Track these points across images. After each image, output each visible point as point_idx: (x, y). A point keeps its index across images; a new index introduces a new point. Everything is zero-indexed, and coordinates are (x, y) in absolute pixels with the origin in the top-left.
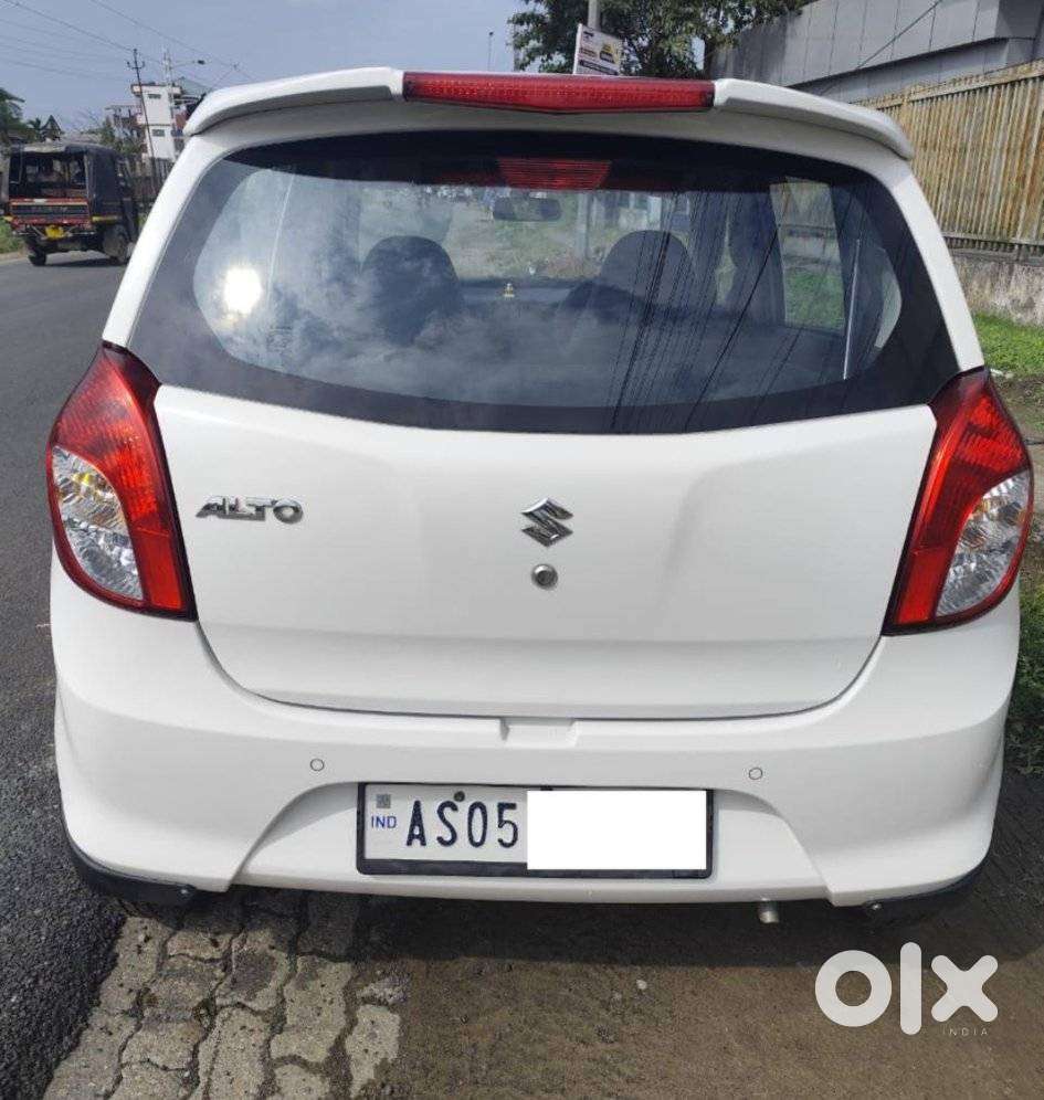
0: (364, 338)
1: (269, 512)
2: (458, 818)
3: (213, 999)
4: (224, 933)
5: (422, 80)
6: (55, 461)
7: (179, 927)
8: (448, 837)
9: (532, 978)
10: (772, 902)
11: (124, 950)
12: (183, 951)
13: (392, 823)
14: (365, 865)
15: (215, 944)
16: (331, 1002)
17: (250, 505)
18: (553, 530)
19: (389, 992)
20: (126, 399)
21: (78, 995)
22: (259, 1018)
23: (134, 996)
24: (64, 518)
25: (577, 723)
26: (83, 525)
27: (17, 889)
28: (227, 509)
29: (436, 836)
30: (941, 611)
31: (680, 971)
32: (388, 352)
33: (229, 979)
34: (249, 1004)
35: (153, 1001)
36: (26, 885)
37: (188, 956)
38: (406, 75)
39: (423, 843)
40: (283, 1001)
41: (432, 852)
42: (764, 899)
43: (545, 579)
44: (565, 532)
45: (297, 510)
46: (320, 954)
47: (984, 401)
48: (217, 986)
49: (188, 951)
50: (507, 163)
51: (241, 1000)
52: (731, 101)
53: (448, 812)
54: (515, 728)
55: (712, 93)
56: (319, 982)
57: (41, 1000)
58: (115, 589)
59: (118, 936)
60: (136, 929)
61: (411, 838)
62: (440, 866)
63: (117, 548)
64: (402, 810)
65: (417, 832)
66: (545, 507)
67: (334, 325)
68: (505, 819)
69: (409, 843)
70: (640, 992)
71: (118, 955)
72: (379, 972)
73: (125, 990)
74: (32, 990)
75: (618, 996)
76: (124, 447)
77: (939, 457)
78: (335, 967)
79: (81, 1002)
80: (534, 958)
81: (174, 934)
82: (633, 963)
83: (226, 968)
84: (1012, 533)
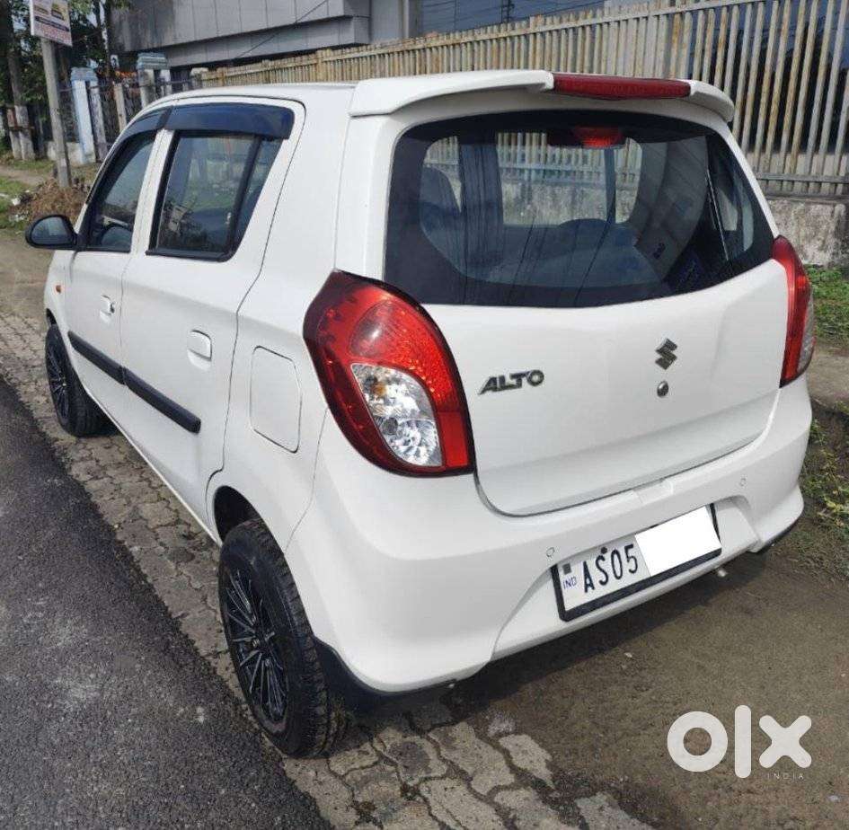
2: (606, 565)
3: (406, 784)
8: (604, 579)
10: (723, 565)
12: (349, 768)
14: (566, 615)
23: (353, 810)
25: (666, 480)
29: (598, 581)
33: (400, 768)
34: (432, 774)
35: (370, 806)
37: (356, 769)
39: (593, 588)
40: (451, 762)
41: (599, 592)
43: (664, 391)
44: (674, 358)
46: (439, 725)
51: (423, 775)
52: (697, 94)
53: (601, 562)
56: (458, 741)
61: (587, 586)
62: (606, 599)
64: (577, 570)
66: (666, 344)
68: (630, 555)
69: (586, 591)
73: (342, 809)
83: (391, 763)
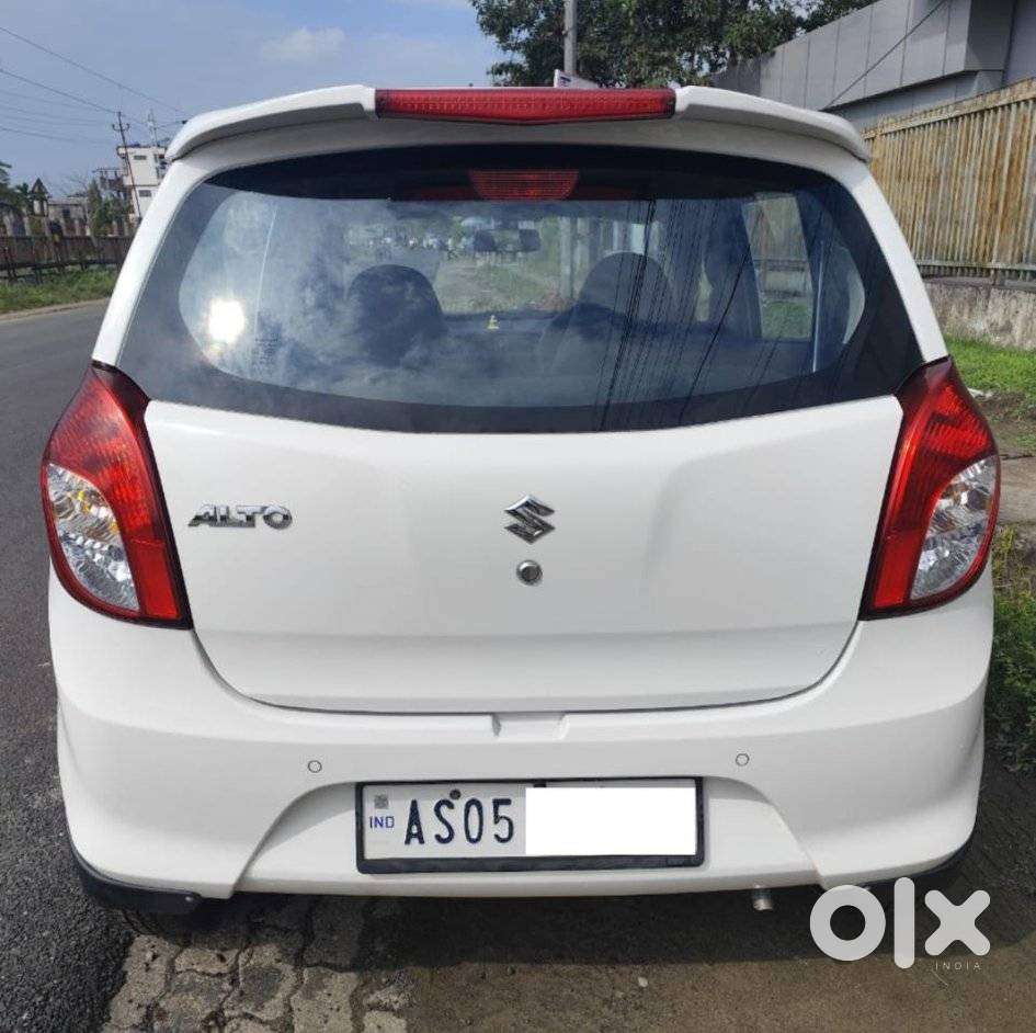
0: (350, 361)
1: (259, 520)
2: (455, 816)
3: (222, 1010)
4: (232, 948)
5: (393, 96)
6: (50, 481)
7: (187, 944)
8: (445, 835)
9: (534, 980)
10: (766, 889)
11: (133, 968)
12: (190, 967)
13: (390, 824)
14: (365, 866)
15: (222, 959)
16: (338, 1010)
17: (240, 513)
18: (537, 528)
19: (395, 998)
20: (117, 416)
21: (88, 1011)
22: (268, 1027)
23: (143, 1011)
24: (60, 533)
25: (567, 717)
26: (79, 541)
27: (25, 913)
28: (219, 518)
29: (434, 833)
30: (914, 595)
31: (680, 968)
32: (373, 375)
33: (237, 992)
34: (257, 1015)
35: (162, 1015)
36: (34, 909)
37: (195, 971)
38: (377, 92)
39: (422, 841)
40: (291, 1010)
41: (431, 850)
42: (758, 887)
43: (530, 575)
44: (547, 528)
45: (287, 518)
46: (327, 965)
47: (948, 389)
48: (225, 999)
49: (195, 967)
50: (479, 177)
51: (249, 1011)
52: (692, 107)
53: (444, 810)
54: (506, 724)
55: (674, 99)
56: (325, 991)
57: (52, 1017)
58: (111, 601)
59: (126, 955)
60: (144, 947)
61: (410, 836)
62: (439, 864)
63: (113, 564)
64: (399, 810)
65: (415, 830)
66: (527, 504)
67: (320, 351)
68: (500, 815)
69: (408, 842)
70: (641, 989)
71: (126, 973)
72: (384, 980)
73: (134, 1005)
74: (43, 1008)
75: (619, 994)
76: (117, 465)
77: (906, 446)
78: (340, 977)
79: (92, 1018)
80: (536, 961)
81: (181, 951)
82: (635, 963)
83: (234, 982)
84: (982, 517)
